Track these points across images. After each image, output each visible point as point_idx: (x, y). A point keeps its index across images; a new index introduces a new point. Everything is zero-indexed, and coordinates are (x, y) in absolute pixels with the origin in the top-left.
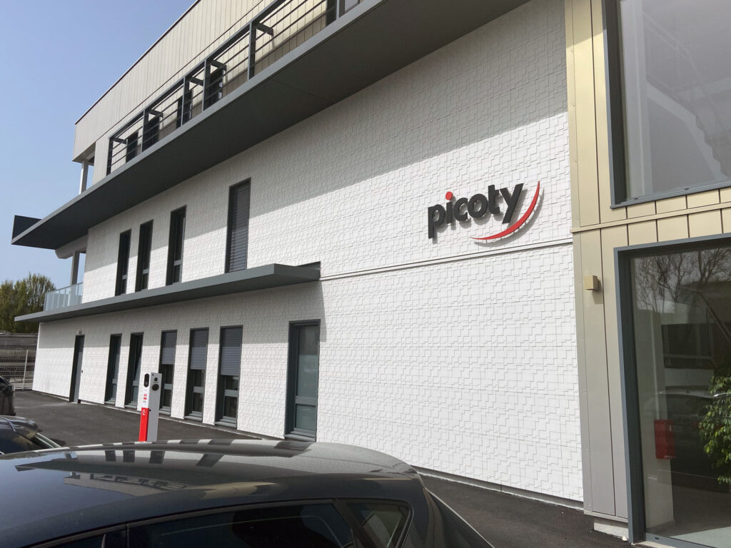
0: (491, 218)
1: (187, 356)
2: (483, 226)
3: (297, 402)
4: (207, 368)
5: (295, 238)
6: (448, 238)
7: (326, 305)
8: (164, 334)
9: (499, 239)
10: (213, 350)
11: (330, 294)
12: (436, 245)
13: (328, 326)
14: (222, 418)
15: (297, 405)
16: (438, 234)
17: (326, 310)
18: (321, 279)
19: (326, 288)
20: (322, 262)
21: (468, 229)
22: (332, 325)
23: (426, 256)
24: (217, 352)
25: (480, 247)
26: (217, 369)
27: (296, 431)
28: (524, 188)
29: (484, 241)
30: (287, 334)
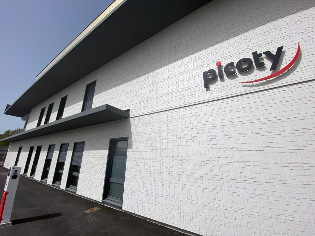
0: (255, 71)
1: (58, 156)
2: (249, 76)
3: (110, 181)
4: (66, 162)
5: (116, 100)
6: (219, 86)
7: (132, 130)
8: (50, 146)
9: (265, 81)
10: (70, 153)
11: (135, 124)
12: (209, 92)
13: (133, 140)
14: (70, 186)
15: (110, 182)
16: (210, 86)
17: (132, 132)
18: (130, 117)
19: (133, 121)
20: (131, 109)
21: (236, 79)
22: (136, 140)
23: (201, 99)
24: (71, 154)
25: (248, 88)
26: (70, 162)
27: (109, 197)
28: (283, 50)
29: (251, 84)
30: (108, 145)
